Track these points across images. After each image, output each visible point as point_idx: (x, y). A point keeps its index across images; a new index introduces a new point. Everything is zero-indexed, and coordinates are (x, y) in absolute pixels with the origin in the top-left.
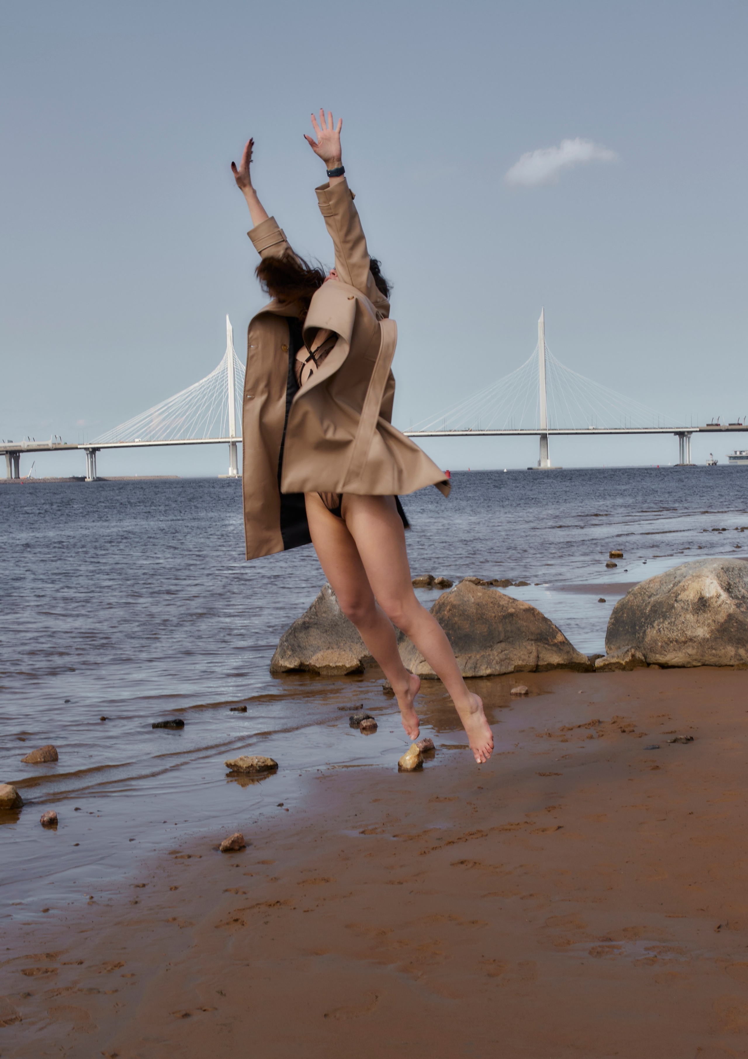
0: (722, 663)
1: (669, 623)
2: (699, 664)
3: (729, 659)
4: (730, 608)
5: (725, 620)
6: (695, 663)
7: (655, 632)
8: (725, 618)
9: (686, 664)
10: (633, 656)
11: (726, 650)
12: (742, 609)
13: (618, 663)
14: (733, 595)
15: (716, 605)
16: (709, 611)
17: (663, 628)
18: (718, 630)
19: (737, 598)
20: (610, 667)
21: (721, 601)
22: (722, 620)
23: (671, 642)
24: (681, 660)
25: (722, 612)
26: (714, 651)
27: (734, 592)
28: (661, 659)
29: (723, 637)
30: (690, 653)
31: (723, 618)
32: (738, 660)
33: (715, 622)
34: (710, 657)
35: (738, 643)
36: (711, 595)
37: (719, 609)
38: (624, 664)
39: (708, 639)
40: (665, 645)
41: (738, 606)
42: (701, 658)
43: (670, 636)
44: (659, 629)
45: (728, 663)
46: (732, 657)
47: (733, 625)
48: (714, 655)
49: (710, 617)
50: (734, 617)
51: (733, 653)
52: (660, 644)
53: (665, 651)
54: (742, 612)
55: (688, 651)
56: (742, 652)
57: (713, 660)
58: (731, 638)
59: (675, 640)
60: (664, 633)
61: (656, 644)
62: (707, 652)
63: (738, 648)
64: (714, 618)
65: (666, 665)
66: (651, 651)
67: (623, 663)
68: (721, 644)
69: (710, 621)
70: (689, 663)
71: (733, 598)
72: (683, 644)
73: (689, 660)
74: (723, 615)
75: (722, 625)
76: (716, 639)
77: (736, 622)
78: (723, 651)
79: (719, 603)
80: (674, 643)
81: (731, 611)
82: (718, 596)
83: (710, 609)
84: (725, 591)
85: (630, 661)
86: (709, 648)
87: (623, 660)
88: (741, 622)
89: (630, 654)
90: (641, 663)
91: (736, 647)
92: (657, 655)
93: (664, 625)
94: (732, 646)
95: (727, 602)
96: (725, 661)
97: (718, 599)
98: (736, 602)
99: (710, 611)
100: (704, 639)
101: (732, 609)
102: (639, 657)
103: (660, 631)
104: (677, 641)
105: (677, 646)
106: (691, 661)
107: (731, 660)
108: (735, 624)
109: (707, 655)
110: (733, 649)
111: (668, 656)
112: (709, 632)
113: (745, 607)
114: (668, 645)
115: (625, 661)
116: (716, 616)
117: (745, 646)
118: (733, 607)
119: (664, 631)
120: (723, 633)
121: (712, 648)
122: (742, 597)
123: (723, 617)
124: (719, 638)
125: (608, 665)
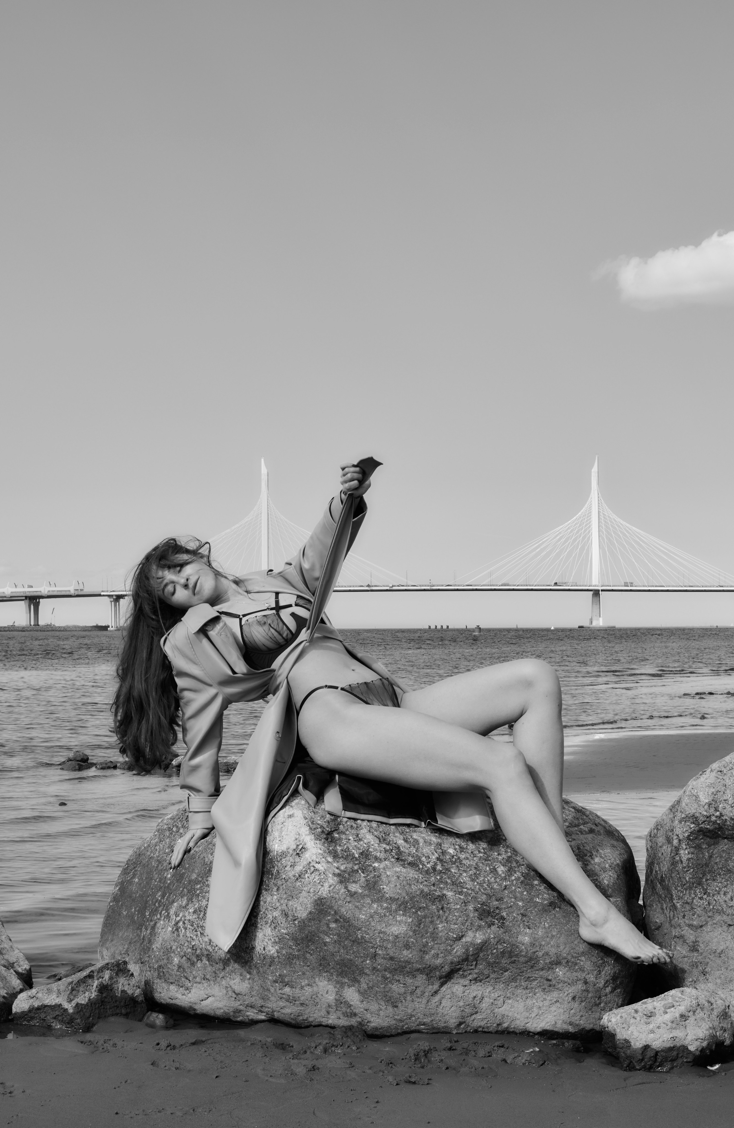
0: (311, 1019)
1: (194, 912)
2: (262, 1017)
3: (323, 1013)
4: (321, 883)
5: (310, 913)
6: (252, 1014)
7: (170, 929)
8: (310, 907)
9: (232, 1014)
10: (103, 989)
11: (315, 989)
12: (353, 887)
13: (58, 1006)
14: (339, 848)
15: (291, 874)
16: (275, 889)
17: (184, 923)
18: (295, 939)
19: (348, 856)
20: (43, 1016)
21: (305, 863)
22: (302, 914)
23: (199, 958)
24: (220, 1005)
25: (304, 894)
26: (287, 990)
27: (344, 841)
28: (180, 996)
29: (308, 956)
30: (237, 988)
31: (306, 908)
32: (345, 1014)
33: (286, 915)
34: (281, 1004)
35: (341, 974)
36: (284, 848)
37: (298, 884)
38: (71, 1011)
39: (272, 958)
40: (186, 965)
41: (343, 878)
42: (260, 1002)
43: (197, 942)
44: (177, 923)
45: (325, 1021)
46: (329, 1006)
47: (328, 925)
48: (291, 1000)
49: (278, 904)
50: (331, 907)
51: (331, 998)
52: (176, 960)
53: (187, 978)
54: (352, 895)
55: (232, 983)
56: (352, 995)
57: (287, 1011)
58: (324, 958)
59: (206, 953)
60: (185, 936)
61: (168, 959)
62: (272, 990)
63: (342, 985)
64: (284, 907)
65: (192, 1012)
66: (159, 977)
67: (70, 1007)
68: (304, 974)
69: (276, 914)
70: (238, 1011)
71: (335, 856)
72: (220, 966)
73: (236, 1004)
74: (306, 901)
75: (303, 925)
76: (290, 959)
77: (336, 921)
78: (308, 990)
79: (299, 868)
80: (205, 961)
81: (324, 891)
82: (300, 851)
83: (279, 883)
84: (317, 838)
85: (91, 1003)
86: (276, 981)
87: (70, 1001)
88: (347, 920)
89: (96, 983)
90: (126, 1006)
91: (337, 982)
92: (172, 987)
93: (187, 914)
94: (329, 980)
95: (317, 866)
96: (316, 1015)
97: (297, 859)
98: (342, 868)
99: (278, 890)
100: (264, 958)
101: (326, 885)
102: (123, 991)
103: (177, 930)
104: (209, 957)
105: (209, 969)
106: (241, 1007)
107: (328, 1013)
108: (333, 925)
109: (272, 998)
110: (331, 987)
111: (193, 991)
112: (275, 942)
113: (363, 879)
114: (193, 964)
115: (74, 1003)
116: (290, 903)
117: (359, 982)
118: (332, 880)
119: (186, 929)
120: (308, 946)
121: (281, 981)
122: (361, 854)
123: (306, 905)
124: (298, 957)
125: (39, 1008)
